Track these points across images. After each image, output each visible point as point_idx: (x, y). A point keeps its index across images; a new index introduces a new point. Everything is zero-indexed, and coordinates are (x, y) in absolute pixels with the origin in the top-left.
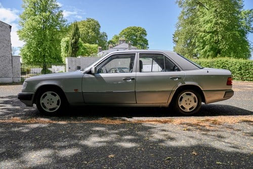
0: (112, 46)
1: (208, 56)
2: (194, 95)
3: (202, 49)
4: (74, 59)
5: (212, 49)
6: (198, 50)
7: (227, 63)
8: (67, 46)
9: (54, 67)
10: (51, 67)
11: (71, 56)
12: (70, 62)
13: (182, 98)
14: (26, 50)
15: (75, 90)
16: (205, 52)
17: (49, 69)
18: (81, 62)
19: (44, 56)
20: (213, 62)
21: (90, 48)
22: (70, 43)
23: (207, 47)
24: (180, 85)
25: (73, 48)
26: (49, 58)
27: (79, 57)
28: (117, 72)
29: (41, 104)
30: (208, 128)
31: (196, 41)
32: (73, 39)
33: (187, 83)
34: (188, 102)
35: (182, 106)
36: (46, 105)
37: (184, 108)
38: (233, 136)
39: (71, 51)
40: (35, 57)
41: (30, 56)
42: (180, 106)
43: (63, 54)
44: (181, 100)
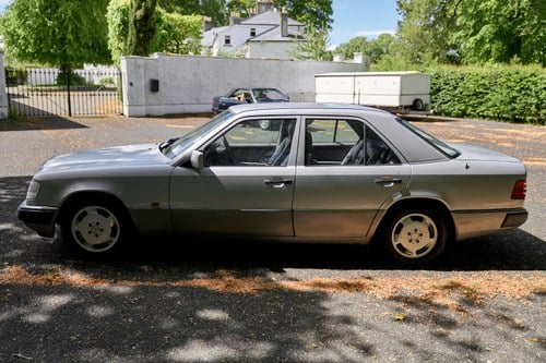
0: (238, 15)
1: (488, 54)
2: (429, 220)
3: (473, 35)
4: (141, 60)
5: (499, 35)
6: (460, 37)
7: (533, 79)
8: (124, 23)
9: (88, 67)
10: (82, 67)
11: (135, 53)
12: (133, 69)
13: (401, 226)
14: (14, 23)
15: (153, 204)
16: (481, 42)
17: (78, 71)
18: (161, 69)
19: (63, 39)
20: (497, 76)
21: (182, 25)
22: (131, 20)
23: (486, 30)
24: (398, 197)
25: (138, 32)
26: (76, 45)
27: (155, 56)
28: (249, 102)
29: (74, 234)
30: (452, 315)
31: (459, 12)
32: (139, 8)
33: (415, 194)
34: (415, 237)
35: (400, 246)
36: (85, 235)
37: (404, 250)
38: (507, 345)
39: (134, 39)
40: (39, 40)
41: (24, 38)
42: (395, 244)
43: (113, 42)
44: (398, 232)
